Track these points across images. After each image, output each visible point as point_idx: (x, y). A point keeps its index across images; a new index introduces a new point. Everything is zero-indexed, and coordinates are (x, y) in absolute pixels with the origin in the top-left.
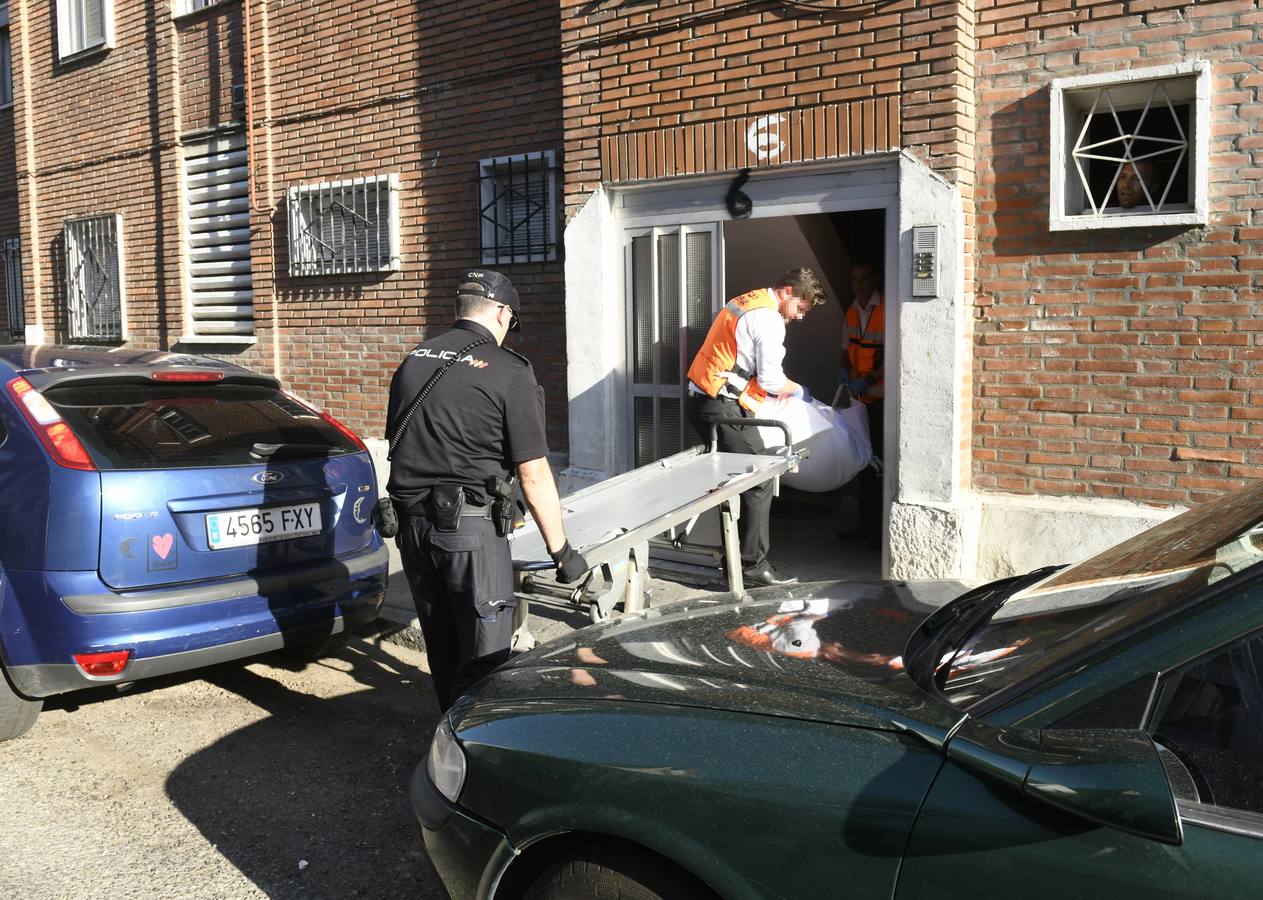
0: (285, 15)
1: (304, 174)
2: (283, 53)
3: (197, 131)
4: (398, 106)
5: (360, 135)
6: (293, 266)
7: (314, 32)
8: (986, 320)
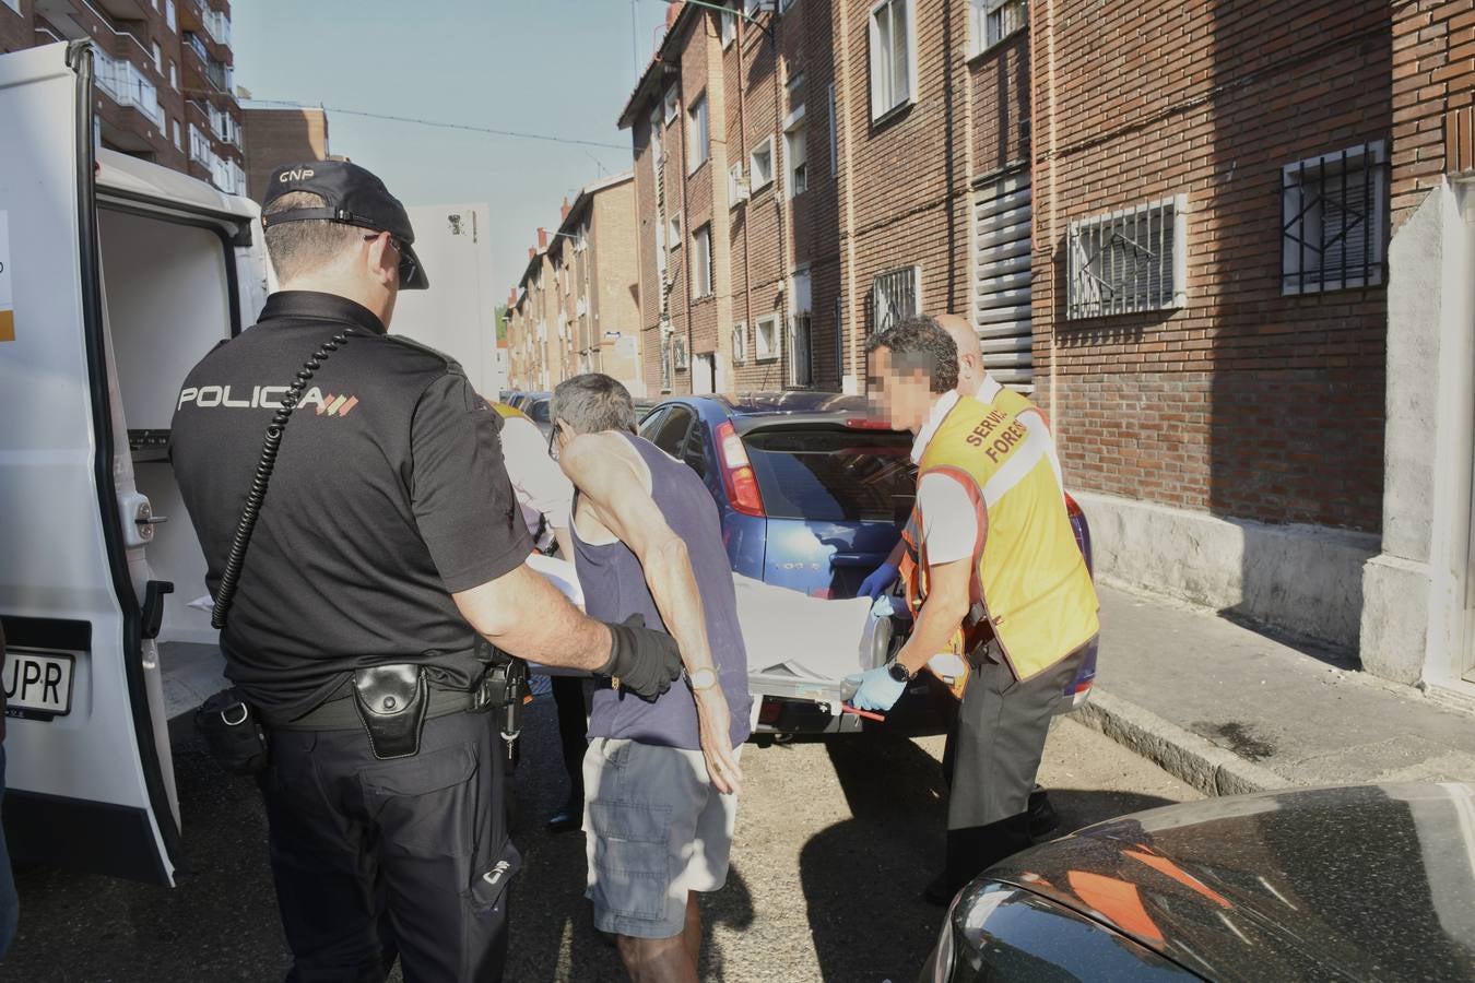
0: (1071, 35)
1: (1086, 206)
2: (1069, 77)
3: (987, 174)
5: (1146, 155)
6: (1071, 308)
7: (1099, 47)
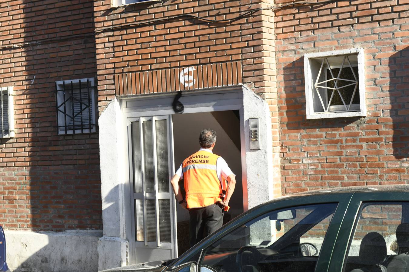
4: (12, 51)
8: (285, 159)
